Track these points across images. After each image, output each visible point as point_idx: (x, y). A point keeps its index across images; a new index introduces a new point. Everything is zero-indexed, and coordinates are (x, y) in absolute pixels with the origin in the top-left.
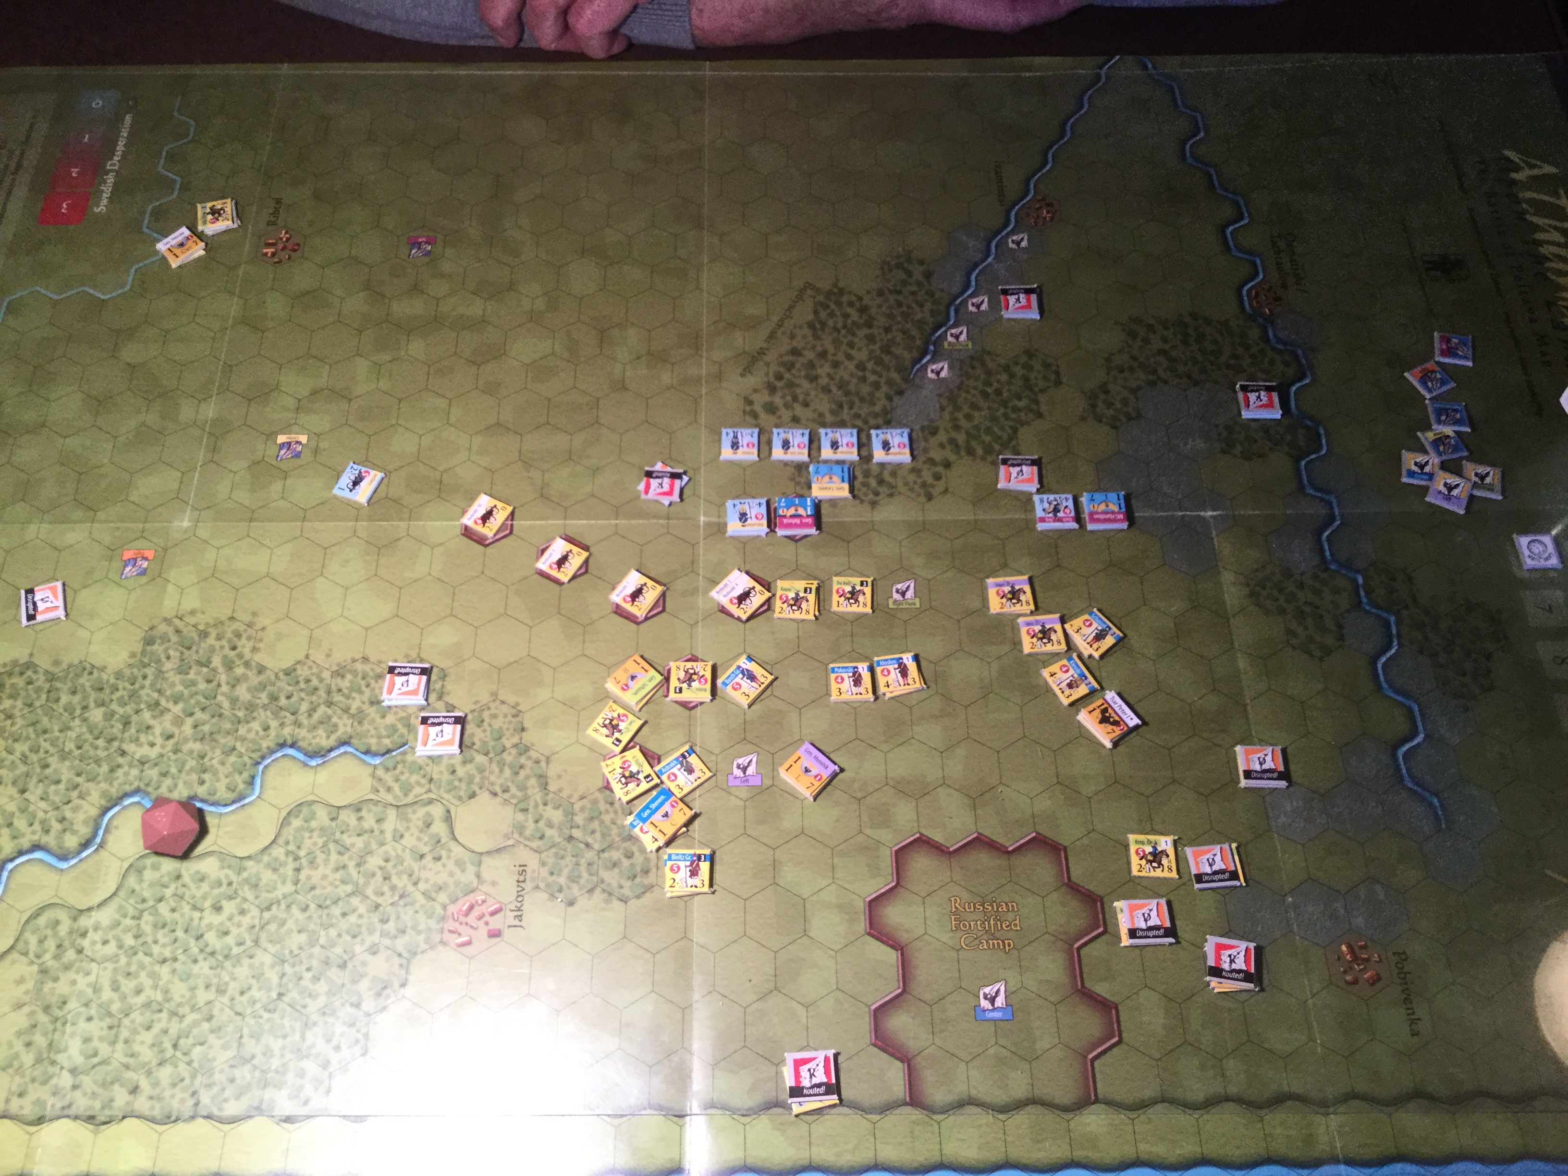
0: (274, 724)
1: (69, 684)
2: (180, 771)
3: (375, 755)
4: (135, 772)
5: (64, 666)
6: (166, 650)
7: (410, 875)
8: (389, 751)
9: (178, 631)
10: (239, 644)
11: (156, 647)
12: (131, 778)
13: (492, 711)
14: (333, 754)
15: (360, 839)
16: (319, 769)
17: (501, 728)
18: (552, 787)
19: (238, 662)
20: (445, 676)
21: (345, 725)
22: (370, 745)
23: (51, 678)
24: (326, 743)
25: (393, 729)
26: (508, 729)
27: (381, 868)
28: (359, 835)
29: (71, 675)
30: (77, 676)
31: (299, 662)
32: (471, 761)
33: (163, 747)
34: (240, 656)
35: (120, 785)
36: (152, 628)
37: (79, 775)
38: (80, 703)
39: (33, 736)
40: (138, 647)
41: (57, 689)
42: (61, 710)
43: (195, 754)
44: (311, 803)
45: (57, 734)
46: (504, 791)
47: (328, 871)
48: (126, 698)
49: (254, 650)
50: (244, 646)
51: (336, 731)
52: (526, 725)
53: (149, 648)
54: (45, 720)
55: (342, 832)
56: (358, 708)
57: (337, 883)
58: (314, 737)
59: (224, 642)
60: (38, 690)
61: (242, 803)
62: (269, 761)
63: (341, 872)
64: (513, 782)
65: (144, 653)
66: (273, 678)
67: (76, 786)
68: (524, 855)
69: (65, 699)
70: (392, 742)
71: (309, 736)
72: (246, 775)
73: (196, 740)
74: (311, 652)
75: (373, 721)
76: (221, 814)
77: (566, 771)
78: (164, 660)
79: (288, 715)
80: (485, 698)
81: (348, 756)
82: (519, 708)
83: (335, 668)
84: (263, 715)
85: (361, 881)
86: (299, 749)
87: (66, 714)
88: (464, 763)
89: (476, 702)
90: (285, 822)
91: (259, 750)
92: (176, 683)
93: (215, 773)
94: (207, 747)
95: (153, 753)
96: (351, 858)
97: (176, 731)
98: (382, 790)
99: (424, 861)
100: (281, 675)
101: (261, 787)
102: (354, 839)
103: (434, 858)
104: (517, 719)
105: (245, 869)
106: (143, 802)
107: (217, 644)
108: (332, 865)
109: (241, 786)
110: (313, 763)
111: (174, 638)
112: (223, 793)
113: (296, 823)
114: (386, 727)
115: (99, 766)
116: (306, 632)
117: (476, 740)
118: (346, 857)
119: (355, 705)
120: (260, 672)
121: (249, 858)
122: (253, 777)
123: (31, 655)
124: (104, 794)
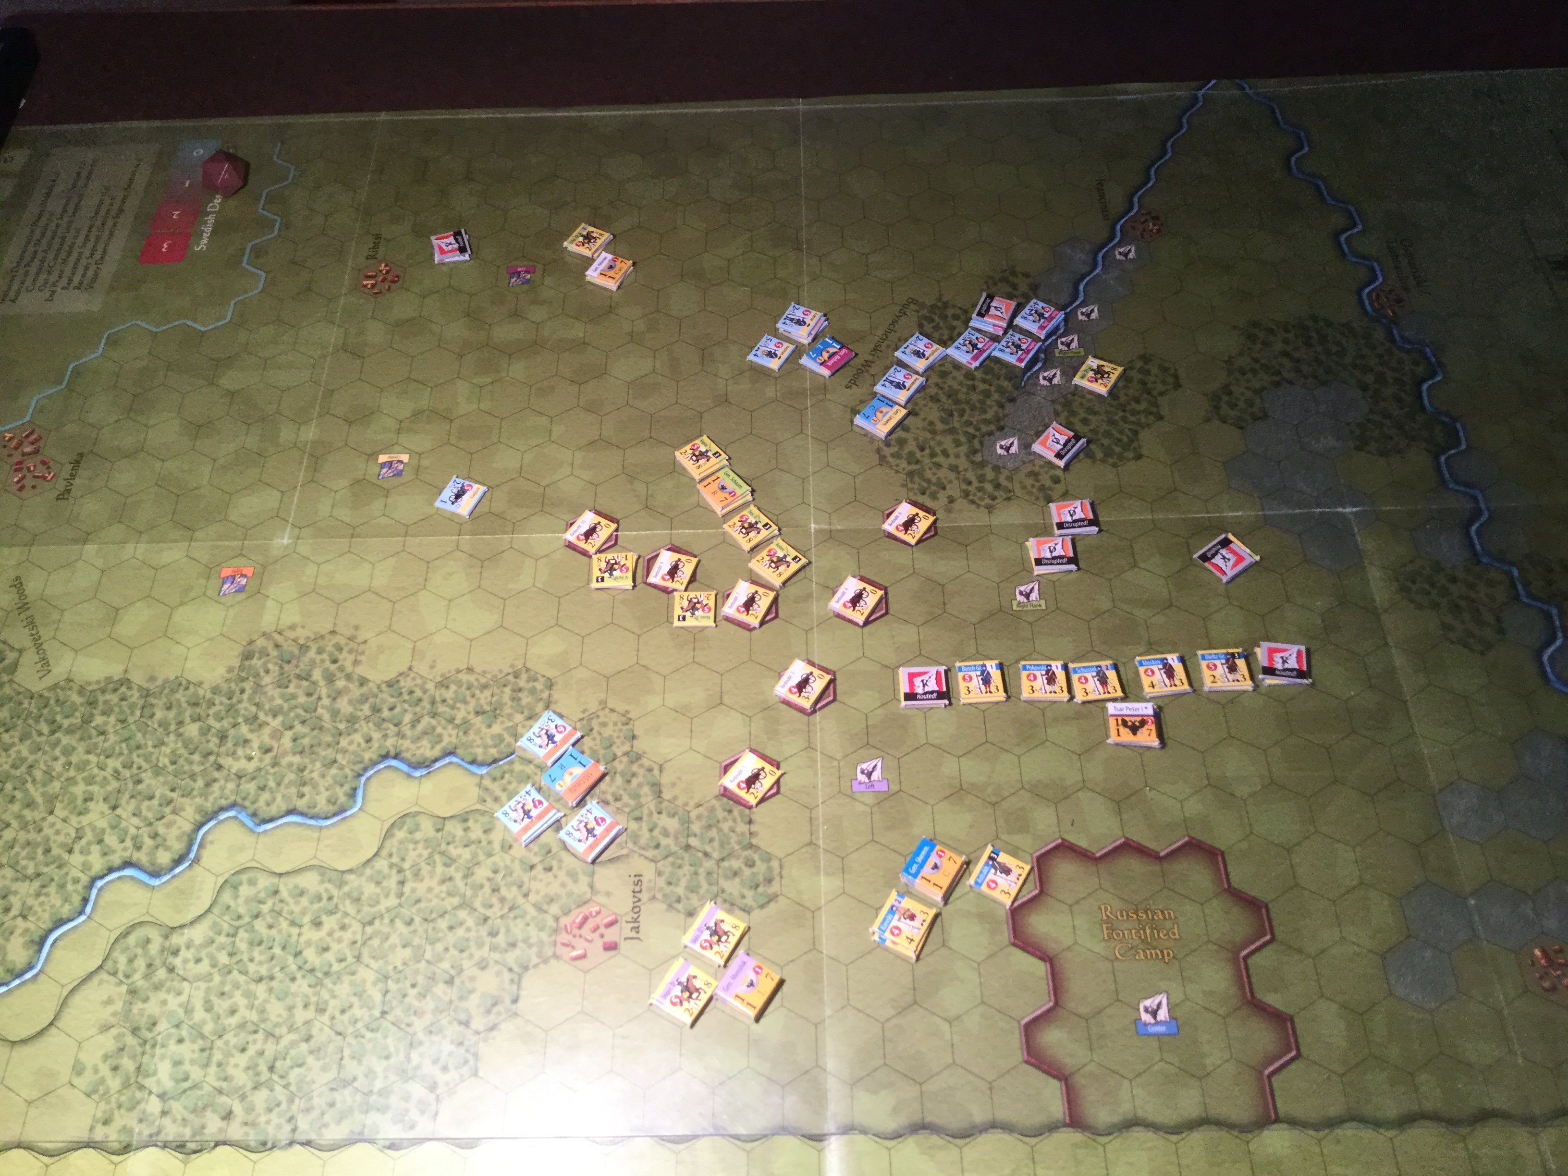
0: (376, 736)
1: (164, 700)
2: (279, 784)
3: (481, 764)
4: (231, 786)
5: (159, 682)
6: (265, 664)
7: (520, 887)
8: (495, 761)
9: (277, 646)
10: (341, 657)
11: (254, 661)
12: (227, 792)
13: (602, 720)
14: (437, 765)
15: (467, 850)
16: (423, 780)
17: (611, 736)
18: (667, 795)
19: (339, 675)
20: (551, 685)
21: (450, 735)
22: (476, 754)
23: (146, 694)
24: (430, 754)
25: (500, 738)
26: (618, 737)
27: (489, 879)
28: (466, 846)
29: (167, 691)
30: (173, 691)
31: (401, 674)
33: (261, 760)
34: (341, 669)
35: (215, 799)
36: (251, 642)
37: (173, 790)
38: (175, 718)
39: (126, 752)
40: (236, 663)
41: (152, 705)
42: (156, 726)
43: (295, 767)
44: (417, 813)
45: (150, 749)
46: (616, 800)
47: (434, 883)
48: (223, 713)
49: (356, 662)
50: (345, 659)
51: (441, 741)
52: (636, 733)
53: (247, 663)
54: (139, 735)
55: (448, 844)
56: (464, 718)
57: (443, 895)
58: (418, 748)
59: (325, 656)
60: (132, 707)
61: (344, 815)
62: (371, 772)
63: (448, 884)
64: (625, 790)
65: (241, 668)
66: (375, 690)
67: (170, 802)
68: (639, 865)
69: (159, 714)
70: (499, 752)
71: (413, 747)
72: (347, 788)
73: (294, 754)
74: (414, 663)
75: (478, 731)
76: (321, 828)
77: (680, 779)
78: (262, 674)
79: (391, 726)
80: (593, 707)
81: (452, 767)
82: (629, 716)
83: (439, 679)
84: (365, 727)
85: (469, 893)
86: (403, 760)
87: (161, 730)
89: (584, 711)
90: (388, 834)
91: (361, 762)
92: (275, 696)
93: (315, 786)
94: (307, 760)
95: (251, 767)
96: (457, 869)
97: (275, 744)
98: (489, 800)
99: (534, 872)
100: (384, 686)
101: (363, 799)
102: (460, 850)
103: (545, 869)
104: (627, 727)
105: (346, 883)
106: (240, 816)
107: (318, 658)
108: (437, 878)
109: (342, 799)
110: (417, 774)
111: (274, 653)
112: (322, 804)
113: (400, 834)
114: (493, 737)
115: (194, 781)
116: (410, 645)
118: (452, 869)
119: (460, 716)
120: (362, 685)
121: (351, 871)
122: (355, 789)
123: (126, 671)
124: (200, 810)
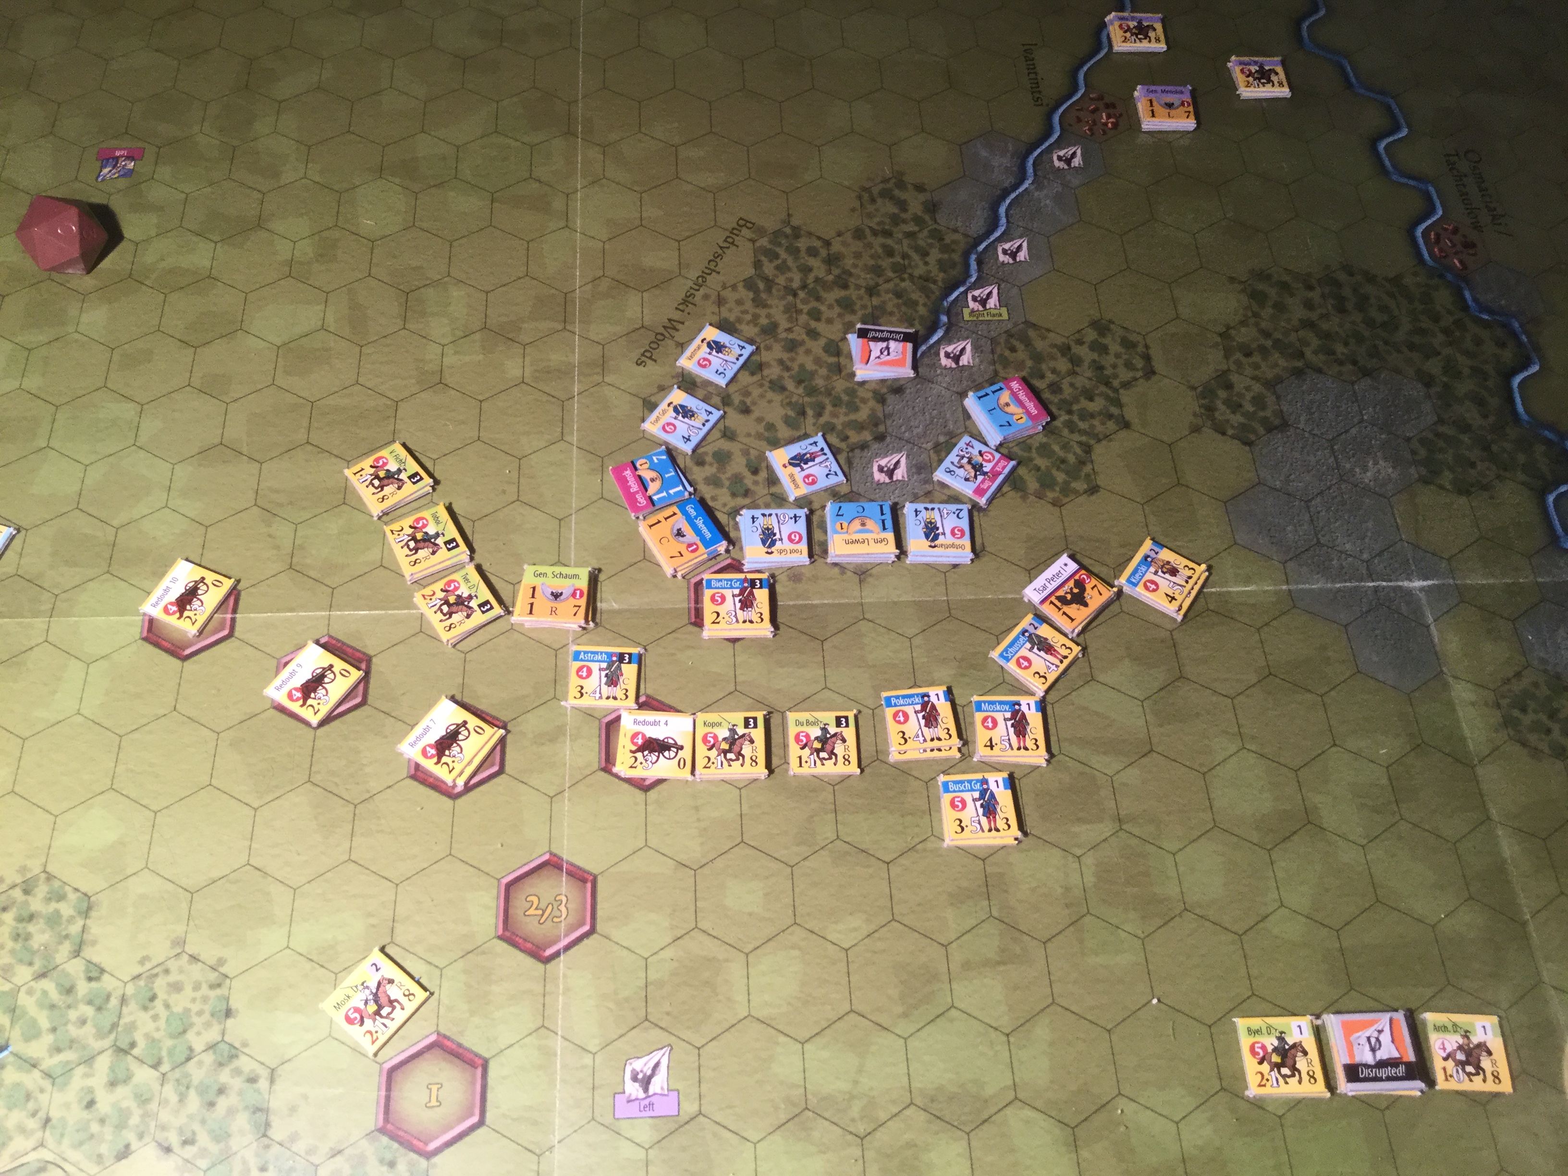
13: (173, 977)
17: (187, 1011)
26: (200, 1013)
32: (127, 1080)
46: (185, 1143)
52: (233, 1004)
64: (203, 1123)
80: (161, 950)
82: (224, 970)
88: (113, 1084)
89: (144, 960)
104: (219, 992)
117: (139, 1037)
